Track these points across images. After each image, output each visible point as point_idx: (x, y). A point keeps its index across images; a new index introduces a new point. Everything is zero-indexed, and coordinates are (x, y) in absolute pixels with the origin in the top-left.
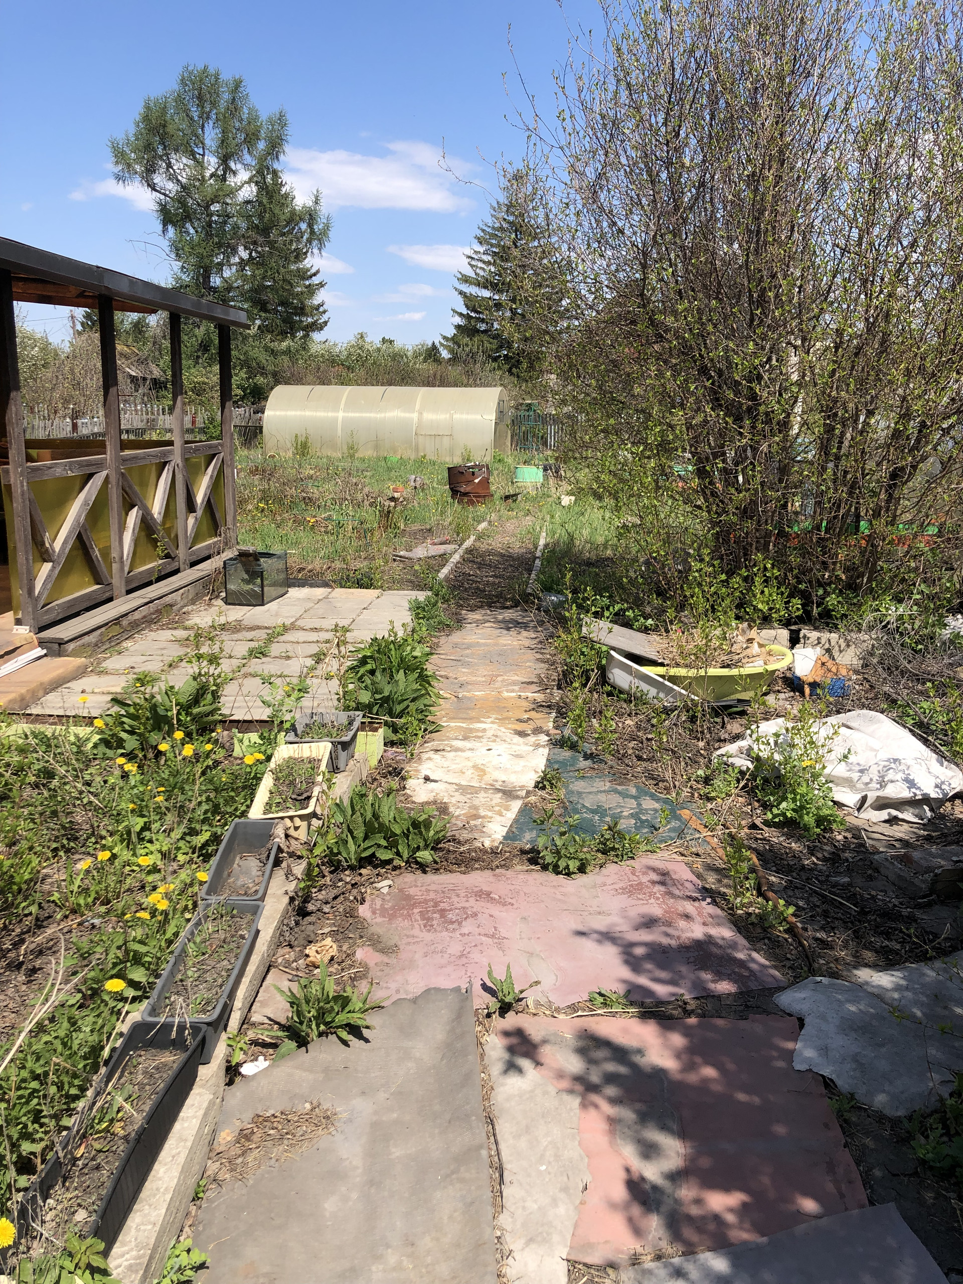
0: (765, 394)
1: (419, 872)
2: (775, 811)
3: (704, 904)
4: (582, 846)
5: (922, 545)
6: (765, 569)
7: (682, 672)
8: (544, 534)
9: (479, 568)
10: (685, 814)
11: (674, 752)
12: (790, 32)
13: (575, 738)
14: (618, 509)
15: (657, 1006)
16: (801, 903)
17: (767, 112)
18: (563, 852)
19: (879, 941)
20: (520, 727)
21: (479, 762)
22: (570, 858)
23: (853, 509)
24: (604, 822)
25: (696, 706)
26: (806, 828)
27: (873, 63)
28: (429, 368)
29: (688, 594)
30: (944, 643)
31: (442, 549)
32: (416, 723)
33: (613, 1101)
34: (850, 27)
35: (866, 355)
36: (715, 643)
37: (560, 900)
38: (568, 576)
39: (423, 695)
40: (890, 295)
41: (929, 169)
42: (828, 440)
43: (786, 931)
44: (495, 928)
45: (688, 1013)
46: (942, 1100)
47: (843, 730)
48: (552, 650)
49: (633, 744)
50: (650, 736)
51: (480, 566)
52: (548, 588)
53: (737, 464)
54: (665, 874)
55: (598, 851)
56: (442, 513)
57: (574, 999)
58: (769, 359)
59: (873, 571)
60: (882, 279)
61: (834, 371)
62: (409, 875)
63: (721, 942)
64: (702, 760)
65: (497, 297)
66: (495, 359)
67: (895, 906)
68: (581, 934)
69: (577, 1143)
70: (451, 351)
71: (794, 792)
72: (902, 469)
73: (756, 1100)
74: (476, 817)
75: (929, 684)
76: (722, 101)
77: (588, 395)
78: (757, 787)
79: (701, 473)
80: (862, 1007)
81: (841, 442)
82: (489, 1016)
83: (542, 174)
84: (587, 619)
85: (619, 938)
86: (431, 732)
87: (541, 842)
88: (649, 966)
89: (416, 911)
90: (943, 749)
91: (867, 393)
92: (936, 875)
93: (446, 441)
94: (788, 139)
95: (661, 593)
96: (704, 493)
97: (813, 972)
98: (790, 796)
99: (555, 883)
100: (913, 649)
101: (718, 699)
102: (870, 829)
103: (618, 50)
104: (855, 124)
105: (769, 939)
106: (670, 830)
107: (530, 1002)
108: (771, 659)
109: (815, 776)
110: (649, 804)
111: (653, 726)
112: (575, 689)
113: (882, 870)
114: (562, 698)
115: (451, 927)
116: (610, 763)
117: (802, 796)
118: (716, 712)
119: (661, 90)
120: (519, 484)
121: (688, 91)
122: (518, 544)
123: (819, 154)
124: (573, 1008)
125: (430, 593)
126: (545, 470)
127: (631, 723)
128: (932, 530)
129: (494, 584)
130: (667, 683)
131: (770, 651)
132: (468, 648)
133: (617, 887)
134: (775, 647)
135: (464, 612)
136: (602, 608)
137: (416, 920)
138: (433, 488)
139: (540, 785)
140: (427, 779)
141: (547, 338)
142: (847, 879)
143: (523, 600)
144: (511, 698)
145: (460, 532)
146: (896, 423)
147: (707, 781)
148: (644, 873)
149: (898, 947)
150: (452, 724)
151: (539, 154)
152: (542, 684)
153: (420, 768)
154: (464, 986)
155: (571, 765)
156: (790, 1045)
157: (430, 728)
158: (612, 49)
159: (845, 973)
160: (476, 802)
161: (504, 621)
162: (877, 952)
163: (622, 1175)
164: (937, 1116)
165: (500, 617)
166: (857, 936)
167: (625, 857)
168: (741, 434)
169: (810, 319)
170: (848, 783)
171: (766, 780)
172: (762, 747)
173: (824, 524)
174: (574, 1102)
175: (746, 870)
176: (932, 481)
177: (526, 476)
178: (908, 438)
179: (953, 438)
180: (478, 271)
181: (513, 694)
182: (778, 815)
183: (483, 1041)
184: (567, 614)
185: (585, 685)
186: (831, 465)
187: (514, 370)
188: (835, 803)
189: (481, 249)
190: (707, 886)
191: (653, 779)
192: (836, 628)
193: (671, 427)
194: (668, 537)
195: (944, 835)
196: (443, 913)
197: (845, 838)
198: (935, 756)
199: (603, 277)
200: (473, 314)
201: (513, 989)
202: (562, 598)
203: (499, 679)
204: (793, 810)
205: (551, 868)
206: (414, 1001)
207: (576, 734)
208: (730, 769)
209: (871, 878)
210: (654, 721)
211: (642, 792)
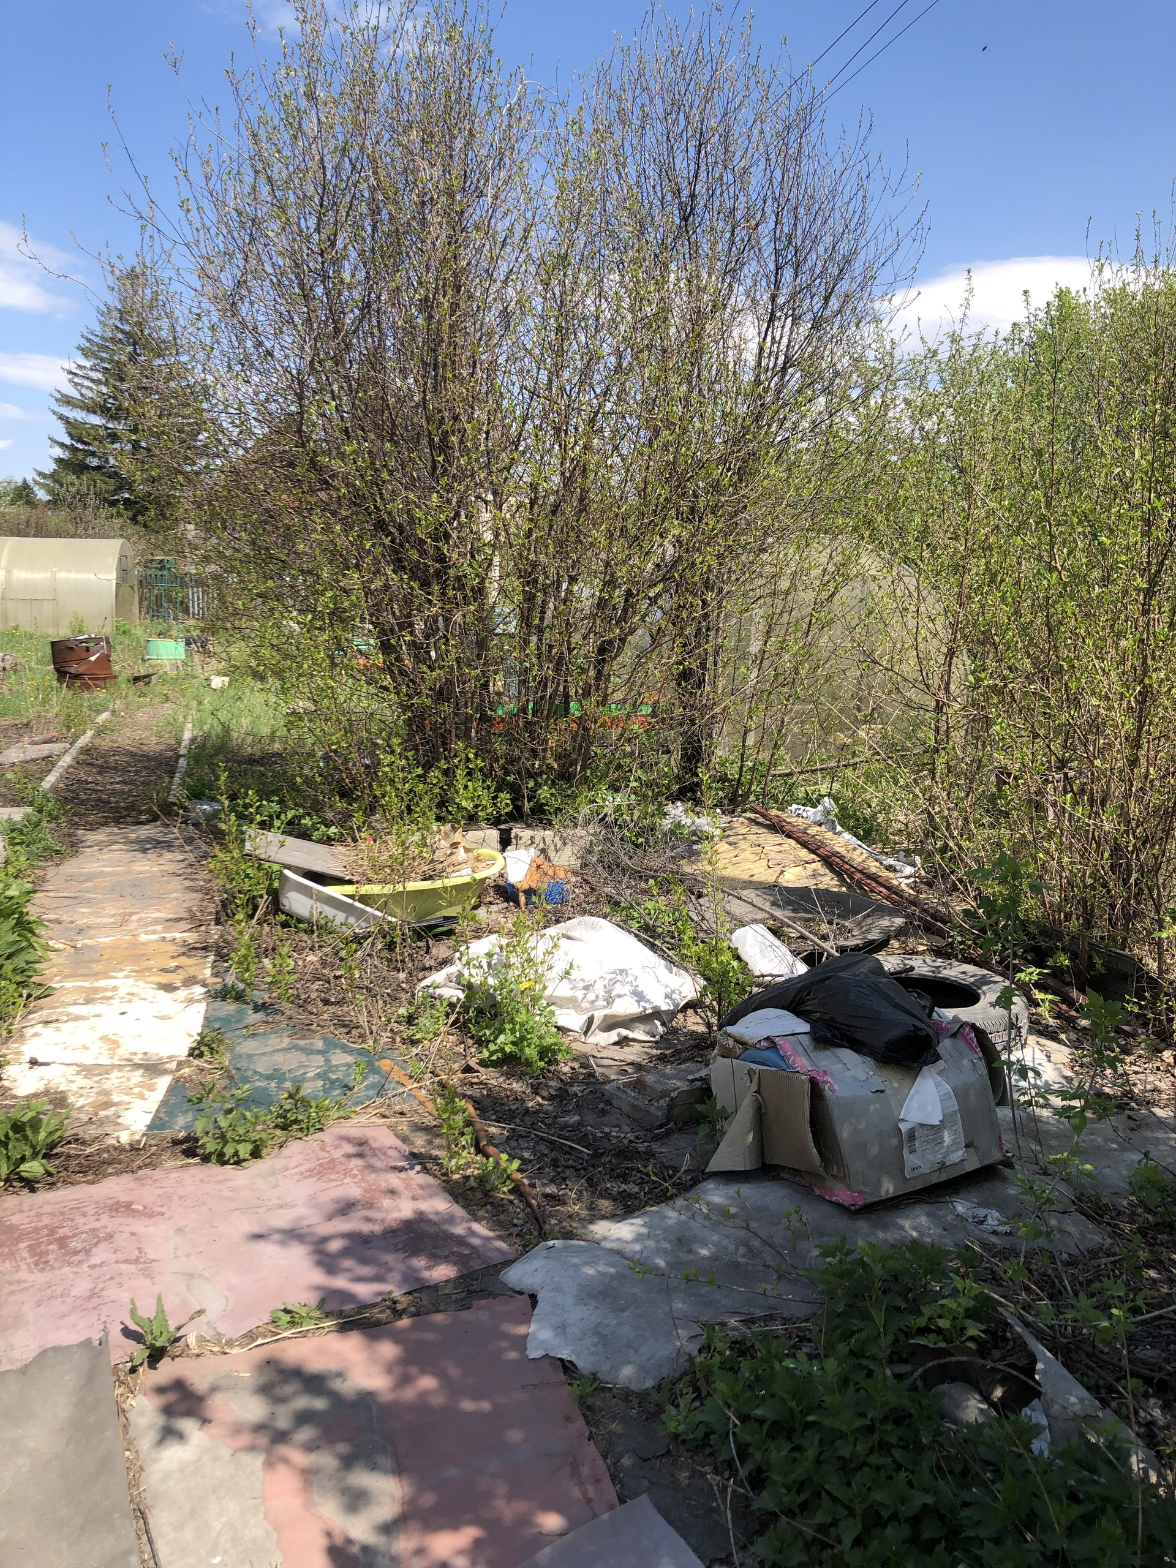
0: (455, 556)
1: (26, 1191)
2: (492, 1047)
3: (412, 1173)
4: (255, 1124)
5: (636, 727)
6: (468, 760)
7: (375, 889)
8: (190, 725)
9: (100, 773)
10: (385, 1064)
11: (369, 990)
12: (459, 143)
13: (241, 986)
14: (284, 691)
15: (359, 1313)
16: (526, 1155)
17: (438, 230)
18: (229, 1135)
19: (617, 1187)
20: (165, 979)
21: (109, 1032)
22: (239, 1142)
23: (561, 688)
24: (283, 1089)
25: (394, 929)
26: (529, 1063)
27: (550, 190)
28: (21, 512)
29: (378, 793)
30: (665, 834)
31: (46, 749)
32: (13, 987)
33: (310, 1447)
34: (524, 146)
35: (564, 514)
36: (413, 851)
37: (227, 1198)
38: (223, 778)
39: (23, 949)
40: (585, 447)
41: (617, 311)
42: (529, 609)
43: (511, 1192)
44: (140, 1249)
45: (398, 1314)
46: (691, 1359)
47: (563, 942)
48: (204, 874)
49: (317, 985)
50: (338, 973)
51: (102, 770)
52: (197, 795)
53: (427, 637)
54: (362, 1143)
55: (276, 1127)
56: (45, 701)
57: (250, 1324)
58: (457, 515)
59: (587, 757)
60: (576, 429)
61: (530, 530)
62: (9, 1198)
63: (433, 1217)
64: (404, 997)
65: (110, 425)
66: (113, 504)
67: (631, 1141)
68: (258, 1237)
69: (261, 1515)
70: (50, 491)
71: (512, 1021)
72: (610, 642)
73: (485, 1406)
74: (108, 1105)
75: (651, 882)
76: (384, 212)
77: (237, 550)
78: (470, 1020)
79: (386, 647)
80: (600, 1268)
81: (543, 612)
82: (133, 1370)
83: (165, 274)
84: (251, 831)
85: (308, 1234)
86: (38, 998)
87: (199, 1127)
88: (348, 1263)
89: (22, 1245)
90: (671, 953)
91: (568, 557)
92: (672, 1100)
93: (47, 608)
94: (464, 263)
95: (345, 794)
96: (391, 672)
97: (543, 1236)
98: (508, 1026)
99: (220, 1178)
100: (633, 843)
101: (420, 919)
102: (599, 1055)
103: (254, 135)
104: (536, 255)
105: (492, 1204)
106: (367, 1088)
107: (192, 1340)
108: (481, 865)
109: (535, 1000)
110: (340, 1058)
111: (342, 959)
112: (239, 922)
113: (615, 1102)
114: (221, 936)
115: (75, 1258)
116: (288, 1012)
117: (522, 1025)
118: (418, 935)
119: (310, 190)
120: (152, 662)
121: (344, 195)
122: (154, 740)
123: (499, 284)
124: (251, 1336)
125: (29, 810)
126: (188, 643)
127: (314, 959)
128: (646, 710)
129: (122, 792)
130: (357, 904)
131: (479, 856)
132: (88, 880)
133: (302, 1169)
134: (484, 851)
135: (80, 832)
136: (271, 817)
137: (24, 1259)
138: (31, 669)
139: (195, 1053)
140: (34, 1062)
141: (181, 478)
142: (576, 1118)
143: (166, 811)
144: (151, 942)
145: (70, 726)
146: (601, 591)
147: (410, 1020)
148: (337, 1147)
149: (636, 1189)
150: (68, 985)
151: (158, 250)
152: (195, 922)
153: (23, 1048)
154: (96, 1336)
155: (237, 1022)
156: (522, 1330)
157: (36, 993)
158: (246, 134)
159: (579, 1231)
160: (108, 1085)
161: (138, 841)
162: (614, 1200)
163: (322, 1542)
164: (687, 1379)
165: (133, 836)
166: (592, 1184)
167: (312, 1130)
168: (430, 602)
169: (501, 471)
170: (572, 1003)
171: (480, 1012)
172: (474, 971)
173: (531, 706)
174: (256, 1462)
175: (461, 1124)
176: (642, 655)
177: (162, 651)
178: (614, 608)
179: (660, 608)
180: (84, 391)
181: (155, 937)
182: (496, 1051)
183: (125, 1406)
184: (223, 827)
185: (251, 917)
186: (534, 639)
187: (140, 518)
188: (559, 1028)
189: (88, 364)
190: (416, 1151)
191: (344, 1026)
192: (551, 824)
193: (347, 592)
194: (351, 725)
195: (677, 1052)
196: (62, 1242)
197: (573, 1068)
198: (663, 962)
199: (250, 408)
200: (79, 446)
201: (167, 1326)
202: (217, 807)
203: (134, 918)
204: (513, 1043)
205: (214, 1158)
206: (24, 1371)
207: (242, 981)
208: (438, 1002)
209: (603, 1112)
210: (343, 954)
211: (331, 1045)
